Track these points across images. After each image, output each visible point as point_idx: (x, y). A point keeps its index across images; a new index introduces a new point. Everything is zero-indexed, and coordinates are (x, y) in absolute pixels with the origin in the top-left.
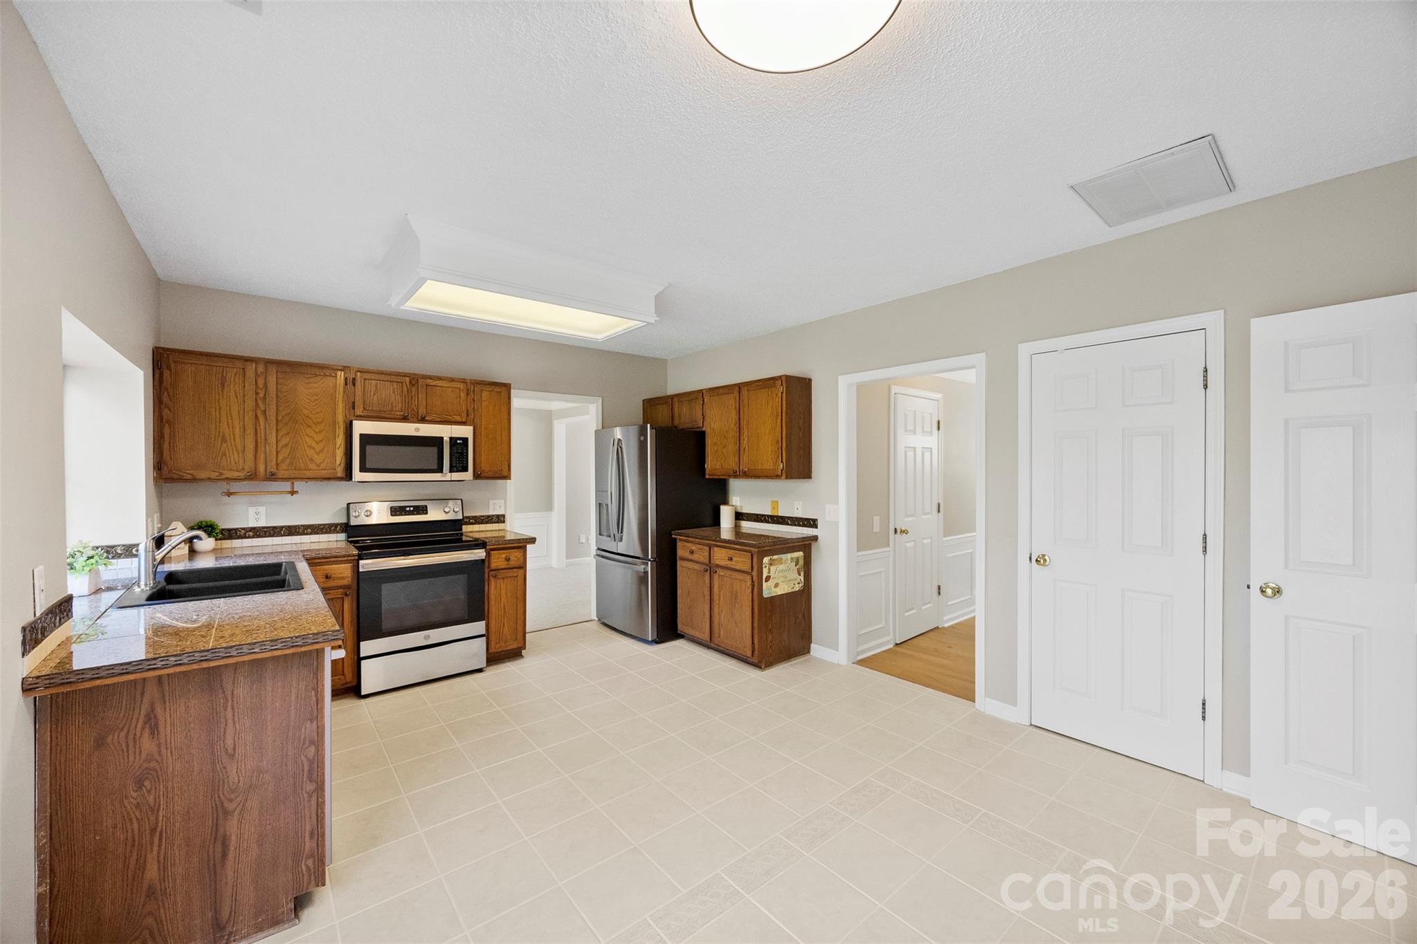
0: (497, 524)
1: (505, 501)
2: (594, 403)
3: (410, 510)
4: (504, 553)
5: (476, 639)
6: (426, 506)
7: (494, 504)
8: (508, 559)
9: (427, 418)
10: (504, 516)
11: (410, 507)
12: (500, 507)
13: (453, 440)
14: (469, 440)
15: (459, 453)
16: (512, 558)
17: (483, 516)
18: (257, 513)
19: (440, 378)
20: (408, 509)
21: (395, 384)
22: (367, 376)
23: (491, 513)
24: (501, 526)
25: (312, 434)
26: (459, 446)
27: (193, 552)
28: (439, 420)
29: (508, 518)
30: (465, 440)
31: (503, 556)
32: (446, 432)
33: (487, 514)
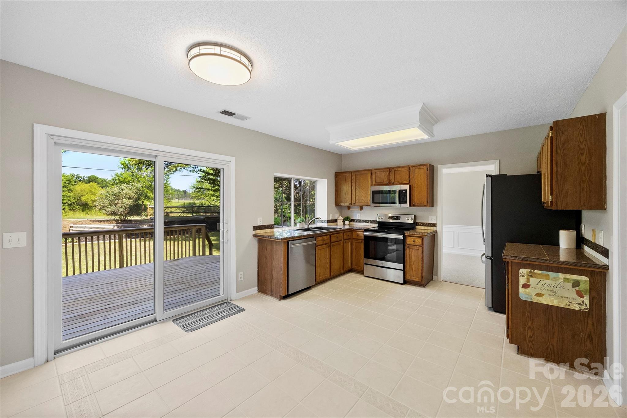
0: (433, 227)
1: (437, 217)
2: (493, 164)
3: (395, 218)
4: (413, 238)
5: (400, 271)
6: (400, 217)
7: (431, 218)
8: (414, 241)
9: (394, 183)
10: (436, 224)
11: (395, 216)
12: (434, 220)
13: (400, 191)
14: (407, 190)
15: (404, 196)
16: (416, 241)
17: (427, 223)
18: (359, 215)
19: (399, 167)
20: (394, 217)
21: (384, 172)
22: (376, 171)
23: (430, 222)
24: (434, 228)
25: (363, 192)
26: (402, 194)
27: (344, 224)
28: (399, 183)
29: (438, 225)
30: (406, 190)
31: (412, 239)
32: (397, 188)
33: (428, 222)
